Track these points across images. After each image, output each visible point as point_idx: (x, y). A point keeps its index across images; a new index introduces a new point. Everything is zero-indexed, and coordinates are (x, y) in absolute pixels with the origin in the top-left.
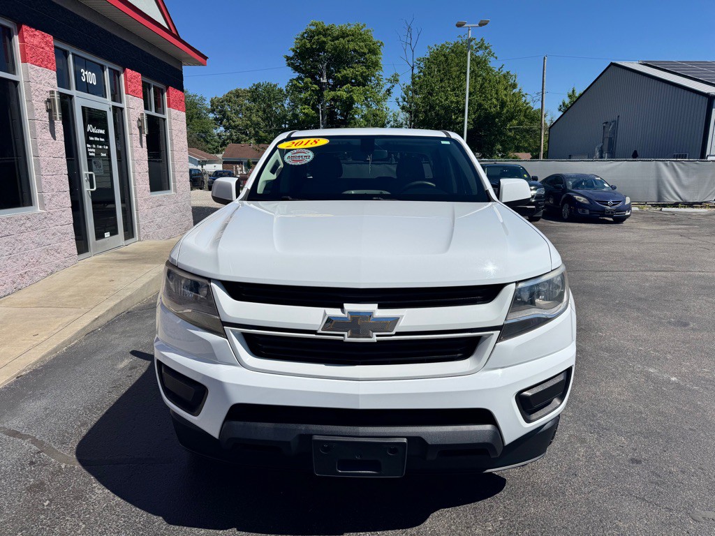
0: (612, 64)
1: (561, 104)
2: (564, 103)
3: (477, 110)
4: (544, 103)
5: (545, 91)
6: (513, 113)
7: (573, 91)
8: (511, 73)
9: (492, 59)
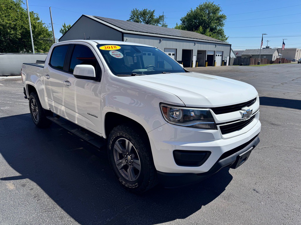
0: (83, 15)
1: (61, 29)
2: (62, 29)
3: (21, 29)
4: (53, 28)
5: (53, 23)
6: (40, 32)
7: (65, 24)
8: (34, 12)
9: (22, 4)
